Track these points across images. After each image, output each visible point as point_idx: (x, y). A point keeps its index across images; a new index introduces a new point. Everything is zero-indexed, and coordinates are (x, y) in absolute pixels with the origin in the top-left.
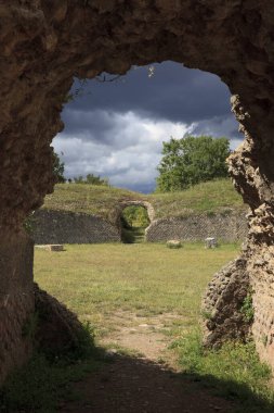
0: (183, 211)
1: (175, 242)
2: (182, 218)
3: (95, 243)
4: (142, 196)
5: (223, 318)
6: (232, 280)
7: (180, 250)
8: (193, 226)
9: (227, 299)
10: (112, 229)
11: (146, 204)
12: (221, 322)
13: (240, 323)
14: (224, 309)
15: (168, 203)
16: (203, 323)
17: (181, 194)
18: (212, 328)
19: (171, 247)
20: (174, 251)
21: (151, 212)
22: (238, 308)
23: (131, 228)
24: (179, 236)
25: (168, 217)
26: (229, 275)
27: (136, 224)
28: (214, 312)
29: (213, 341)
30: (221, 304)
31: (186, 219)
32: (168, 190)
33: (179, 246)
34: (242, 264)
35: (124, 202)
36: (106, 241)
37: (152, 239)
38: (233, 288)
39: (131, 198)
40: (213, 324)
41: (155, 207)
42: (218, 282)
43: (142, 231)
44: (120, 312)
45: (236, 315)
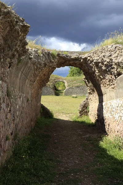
0: (78, 84)
1: (75, 96)
2: (78, 87)
3: (45, 95)
4: (63, 78)
5: (83, 111)
6: (85, 103)
7: (77, 98)
8: (82, 90)
9: (84, 107)
10: (51, 90)
11: (64, 81)
12: (82, 112)
13: (86, 112)
14: (83, 109)
15: (72, 81)
16: (78, 112)
17: (78, 77)
18: (80, 113)
19: (73, 97)
20: (74, 99)
21: (66, 84)
22: (86, 109)
23: (58, 90)
24: (77, 94)
25: (73, 86)
26: (84, 102)
27: (60, 89)
28: (81, 109)
29: (80, 116)
30: (82, 108)
31: (79, 87)
32: (73, 75)
33: (76, 97)
34: (87, 99)
35: (56, 80)
36: (49, 95)
37: (66, 94)
38: (85, 104)
39: (59, 79)
40: (80, 112)
41: (68, 82)
42: (82, 103)
43: (62, 91)
44: (57, 113)
45: (85, 110)
